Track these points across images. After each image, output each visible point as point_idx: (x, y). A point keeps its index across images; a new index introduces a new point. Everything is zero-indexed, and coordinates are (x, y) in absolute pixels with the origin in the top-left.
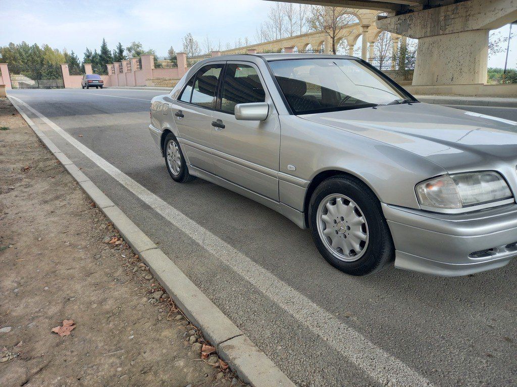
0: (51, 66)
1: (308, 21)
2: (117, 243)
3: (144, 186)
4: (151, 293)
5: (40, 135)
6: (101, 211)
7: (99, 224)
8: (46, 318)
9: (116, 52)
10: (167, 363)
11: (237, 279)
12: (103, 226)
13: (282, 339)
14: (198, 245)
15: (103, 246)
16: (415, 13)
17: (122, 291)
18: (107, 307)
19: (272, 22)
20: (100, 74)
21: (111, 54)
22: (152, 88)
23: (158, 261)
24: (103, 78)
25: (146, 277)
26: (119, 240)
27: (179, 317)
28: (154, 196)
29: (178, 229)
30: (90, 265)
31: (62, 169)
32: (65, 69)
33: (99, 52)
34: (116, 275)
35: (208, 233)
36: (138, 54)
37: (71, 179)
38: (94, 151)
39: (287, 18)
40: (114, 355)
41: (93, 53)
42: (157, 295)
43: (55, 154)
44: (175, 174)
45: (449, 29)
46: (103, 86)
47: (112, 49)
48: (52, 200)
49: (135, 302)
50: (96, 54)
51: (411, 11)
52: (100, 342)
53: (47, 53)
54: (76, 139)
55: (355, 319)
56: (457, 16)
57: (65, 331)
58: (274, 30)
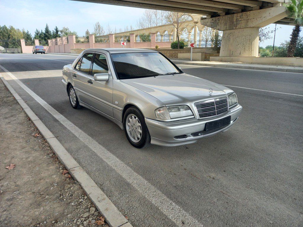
0: (14, 40)
1: (166, 18)
2: (38, 136)
3: (57, 111)
4: (48, 154)
5: (6, 83)
6: (32, 122)
7: (30, 128)
8: (4, 163)
9: (54, 32)
10: (49, 176)
11: (89, 150)
12: (33, 129)
13: (99, 170)
14: (76, 137)
15: (31, 137)
16: (221, 17)
17: (37, 154)
18: (29, 160)
19: (145, 17)
20: (44, 45)
21: (51, 33)
22: (74, 54)
23: (54, 142)
24: (45, 48)
25: (48, 149)
26: (39, 134)
27: (58, 162)
28: (61, 115)
29: (69, 130)
30: (24, 145)
31: (15, 102)
32: (23, 42)
33: (44, 31)
34: (35, 148)
35: (83, 132)
36: (66, 34)
37: (20, 107)
38: (35, 92)
39: (154, 15)
40: (29, 175)
41: (40, 32)
42: (51, 155)
43: (13, 94)
44: (74, 105)
45: (238, 26)
46: (45, 52)
47: (52, 30)
48: (9, 117)
49: (41, 158)
50: (42, 32)
51: (219, 16)
52: (25, 171)
53: (12, 31)
54: (26, 85)
55: (131, 163)
56: (243, 19)
57: (11, 168)
58: (147, 22)
